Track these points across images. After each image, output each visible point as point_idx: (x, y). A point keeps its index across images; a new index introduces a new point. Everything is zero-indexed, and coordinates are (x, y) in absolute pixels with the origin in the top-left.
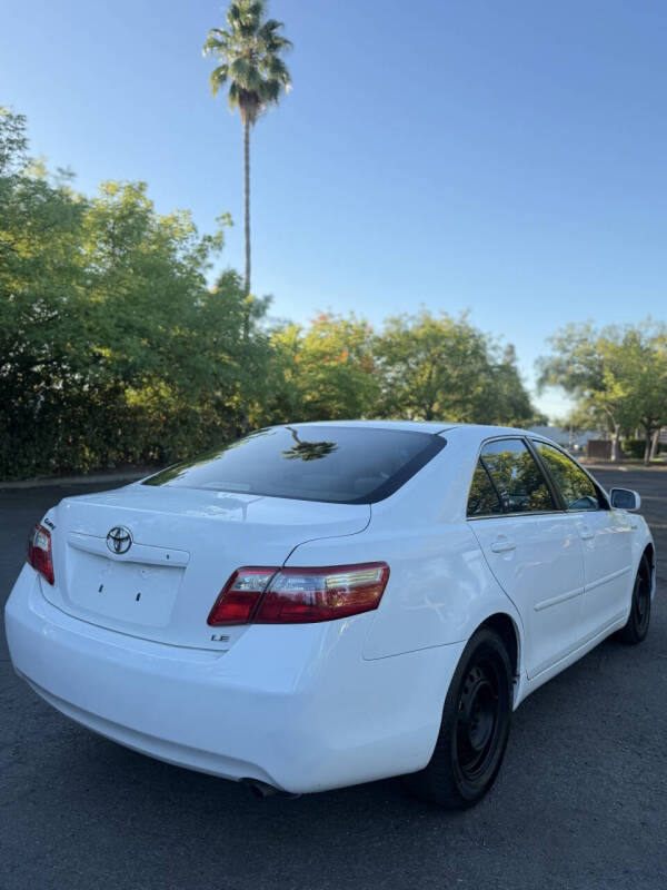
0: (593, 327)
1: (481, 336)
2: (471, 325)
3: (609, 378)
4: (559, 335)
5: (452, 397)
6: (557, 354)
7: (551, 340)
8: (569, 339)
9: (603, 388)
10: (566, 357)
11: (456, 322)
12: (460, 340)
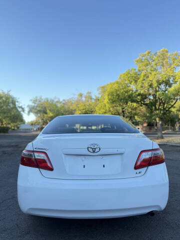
0: (42, 98)
1: (14, 98)
2: (11, 95)
3: (48, 111)
4: (33, 99)
5: (5, 115)
6: (33, 104)
7: (31, 100)
8: (36, 101)
9: (46, 113)
10: (36, 105)
11: (6, 93)
12: (7, 98)
